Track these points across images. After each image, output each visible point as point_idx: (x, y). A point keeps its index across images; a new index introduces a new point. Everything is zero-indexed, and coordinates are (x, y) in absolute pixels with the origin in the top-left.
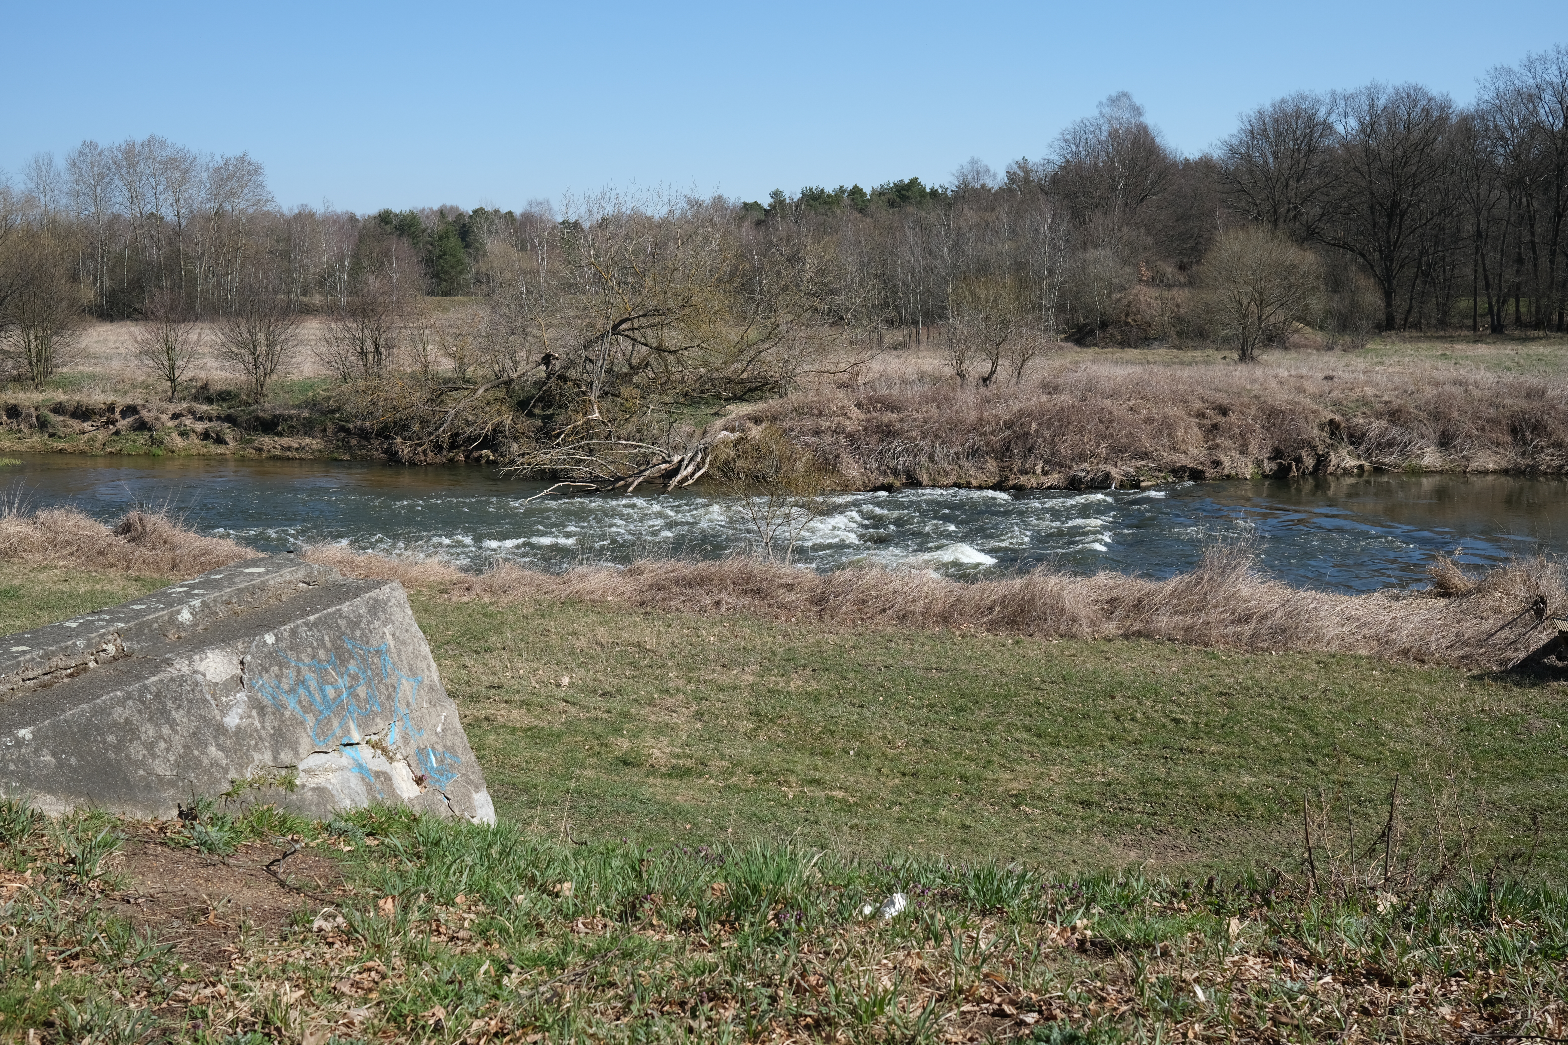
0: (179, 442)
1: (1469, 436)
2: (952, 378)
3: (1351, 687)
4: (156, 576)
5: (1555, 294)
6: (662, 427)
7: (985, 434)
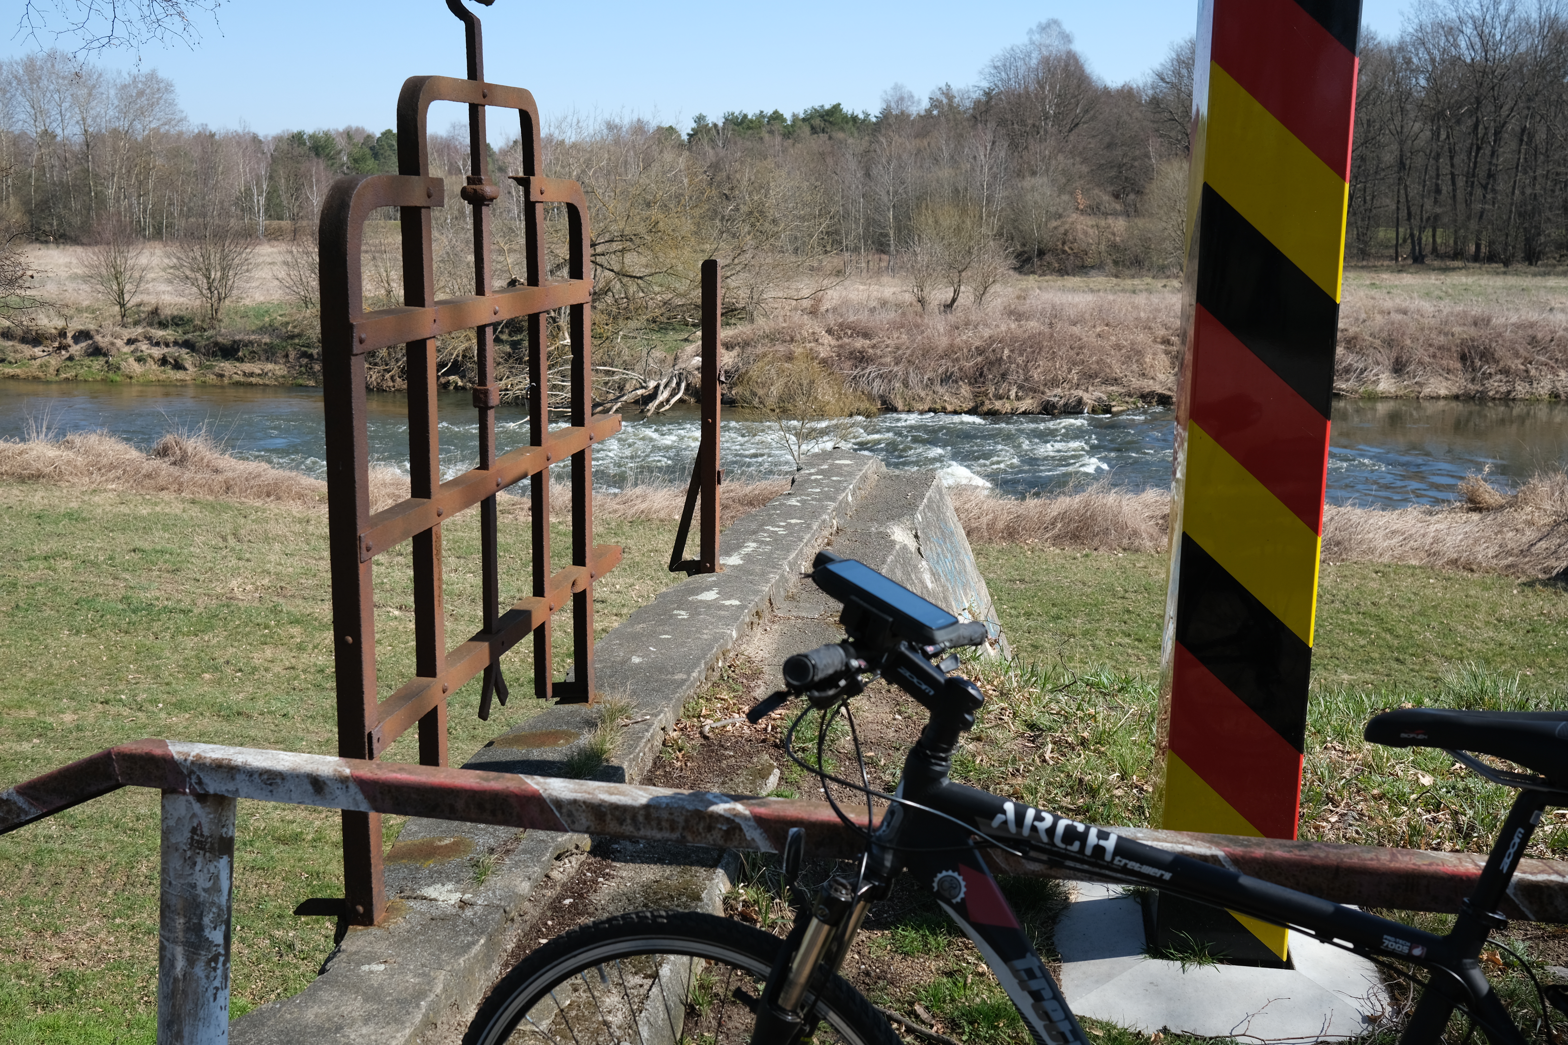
0: (137, 368)
1: (1420, 363)
2: (911, 305)
3: (1415, 594)
4: (211, 498)
5: (1473, 225)
6: (633, 352)
7: (957, 360)
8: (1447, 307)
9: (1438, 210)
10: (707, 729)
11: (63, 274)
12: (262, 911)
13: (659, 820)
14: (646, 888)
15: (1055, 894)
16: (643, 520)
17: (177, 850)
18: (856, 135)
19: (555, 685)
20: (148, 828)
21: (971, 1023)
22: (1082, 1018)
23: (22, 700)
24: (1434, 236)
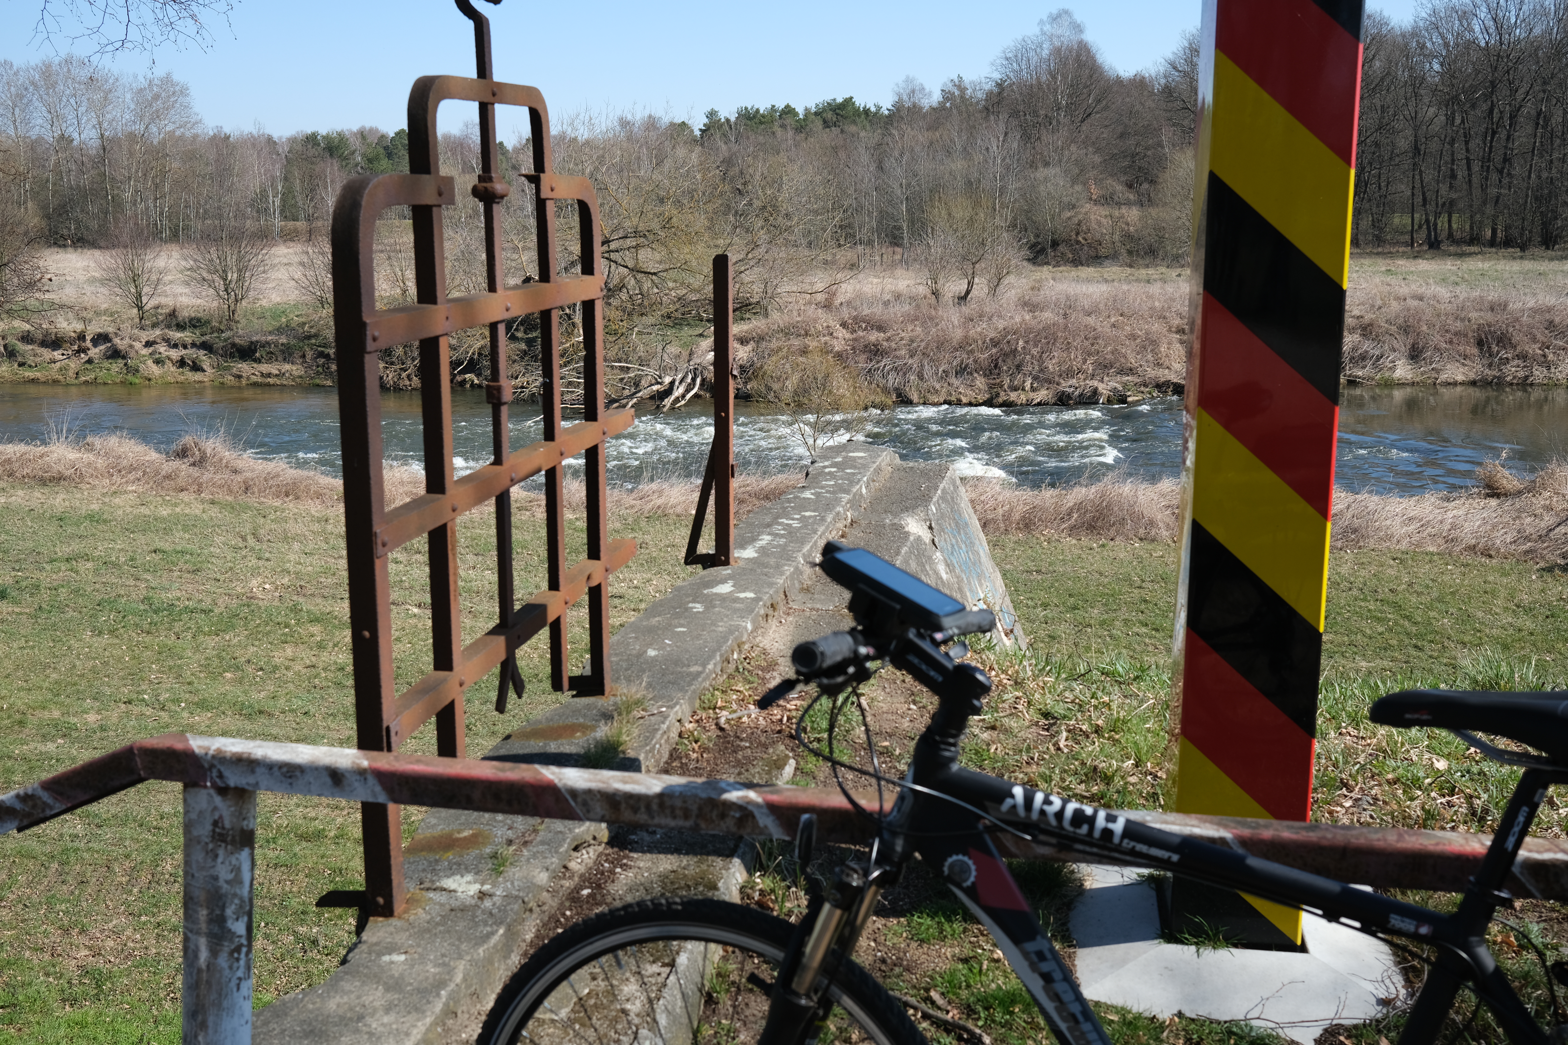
0: (155, 370)
1: (1437, 349)
2: (925, 297)
3: (1433, 580)
4: (230, 499)
5: (1489, 210)
6: (648, 348)
7: (972, 352)
8: (1463, 292)
9: (1454, 196)
10: (722, 720)
11: (81, 277)
12: (286, 907)
13: (673, 808)
14: (663, 878)
15: (1070, 881)
16: (660, 515)
17: (199, 842)
18: (868, 128)
19: (572, 679)
20: (172, 826)
21: (987, 1008)
22: (1097, 1004)
23: (47, 701)
24: (1450, 221)
